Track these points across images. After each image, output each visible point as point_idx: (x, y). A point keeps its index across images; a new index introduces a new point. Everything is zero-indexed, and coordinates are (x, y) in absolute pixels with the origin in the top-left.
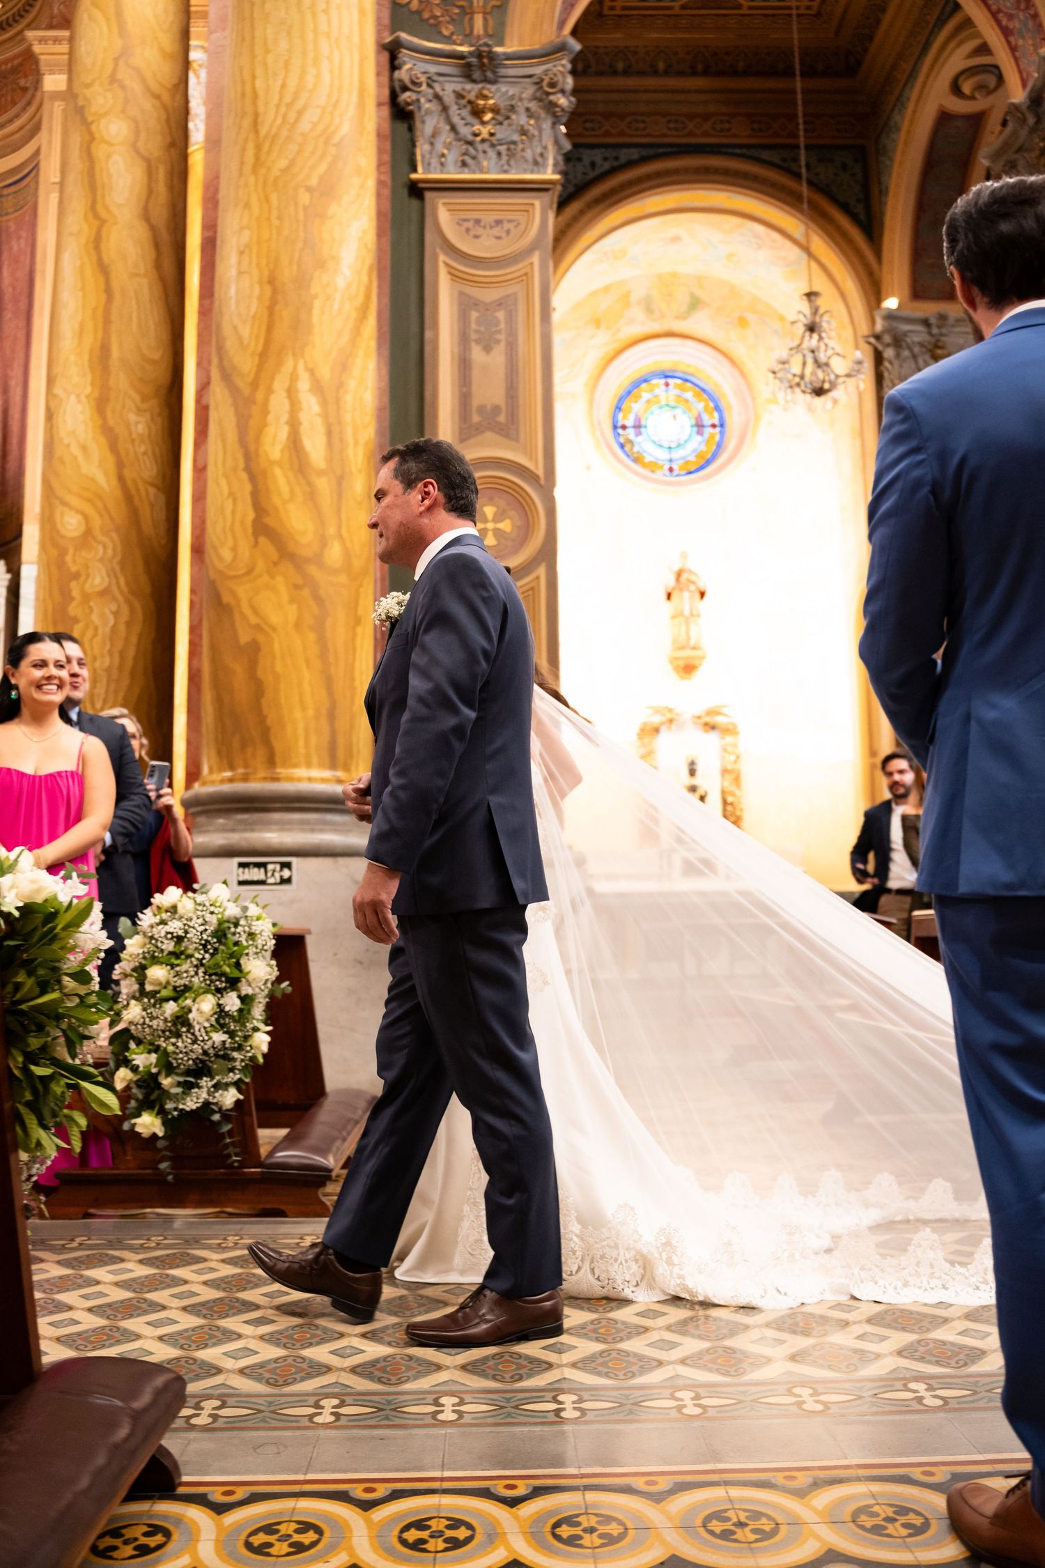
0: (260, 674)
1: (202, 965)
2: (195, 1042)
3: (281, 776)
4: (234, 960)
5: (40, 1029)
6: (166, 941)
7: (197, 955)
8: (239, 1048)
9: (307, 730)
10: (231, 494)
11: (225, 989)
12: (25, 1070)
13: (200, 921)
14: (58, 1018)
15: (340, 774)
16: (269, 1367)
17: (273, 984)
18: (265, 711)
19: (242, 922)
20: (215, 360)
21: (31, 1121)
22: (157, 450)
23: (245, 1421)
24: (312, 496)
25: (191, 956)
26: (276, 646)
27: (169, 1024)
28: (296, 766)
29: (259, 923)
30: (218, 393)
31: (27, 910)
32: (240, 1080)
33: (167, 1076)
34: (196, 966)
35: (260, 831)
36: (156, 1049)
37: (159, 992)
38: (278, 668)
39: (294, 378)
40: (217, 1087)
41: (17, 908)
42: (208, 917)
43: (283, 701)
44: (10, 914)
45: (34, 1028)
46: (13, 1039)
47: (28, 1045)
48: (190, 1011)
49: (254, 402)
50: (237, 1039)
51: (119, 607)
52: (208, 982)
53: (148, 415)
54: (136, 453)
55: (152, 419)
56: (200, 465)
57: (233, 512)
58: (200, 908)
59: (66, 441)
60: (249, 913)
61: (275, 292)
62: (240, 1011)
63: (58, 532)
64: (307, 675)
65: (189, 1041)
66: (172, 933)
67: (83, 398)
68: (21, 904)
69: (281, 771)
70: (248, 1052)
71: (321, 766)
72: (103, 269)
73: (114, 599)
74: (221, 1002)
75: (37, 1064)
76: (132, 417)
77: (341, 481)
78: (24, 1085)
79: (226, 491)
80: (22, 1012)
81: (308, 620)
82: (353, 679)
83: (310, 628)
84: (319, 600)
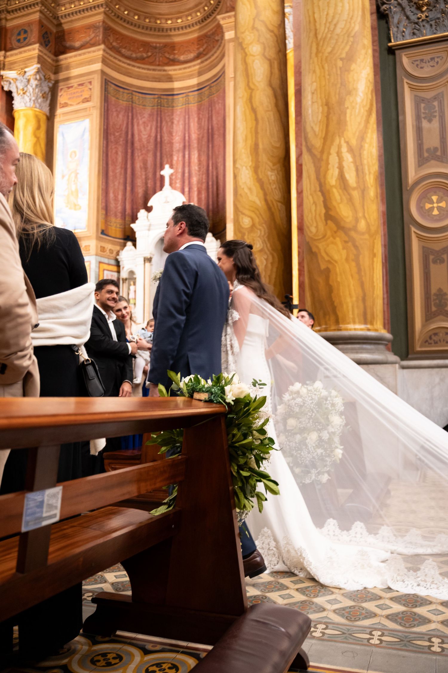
0: (331, 283)
1: (311, 418)
2: (309, 453)
3: (342, 328)
4: (325, 416)
5: (244, 454)
6: (295, 408)
7: (309, 414)
8: (329, 456)
9: (353, 307)
10: (314, 202)
11: (322, 429)
12: (238, 472)
13: (310, 398)
14: (252, 450)
15: (369, 326)
16: (347, 610)
17: (343, 426)
18: (334, 299)
19: (329, 399)
20: (304, 143)
21: (241, 496)
22: (281, 186)
23: (338, 637)
24: (351, 200)
25: (307, 414)
26: (338, 270)
27: (297, 445)
28: (349, 323)
29: (337, 399)
30: (306, 158)
31: (237, 401)
32: (329, 470)
33: (297, 468)
34: (309, 419)
36: (292, 456)
37: (293, 430)
38: (339, 279)
39: (340, 147)
40: (319, 473)
41: (233, 400)
42: (314, 396)
43: (341, 294)
44: (229, 403)
45: (241, 454)
46: (233, 458)
47: (239, 462)
48: (307, 439)
49: (322, 160)
50: (328, 452)
51: (268, 256)
52: (314, 426)
53: (276, 172)
54: (272, 189)
55: (278, 173)
56: (300, 191)
57: (315, 211)
58: (310, 392)
59: (242, 187)
60: (332, 395)
61: (329, 108)
62: (329, 439)
63: (241, 226)
64: (352, 282)
65: (306, 452)
66: (298, 404)
67: (248, 168)
68: (234, 399)
69: (342, 326)
70: (333, 458)
71: (360, 323)
72: (254, 110)
73: (266, 253)
74: (320, 435)
75: (243, 470)
76: (269, 173)
77: (363, 191)
78: (238, 479)
79: (312, 201)
80: (236, 447)
81: (352, 256)
82: (373, 282)
83: (353, 260)
84: (356, 247)
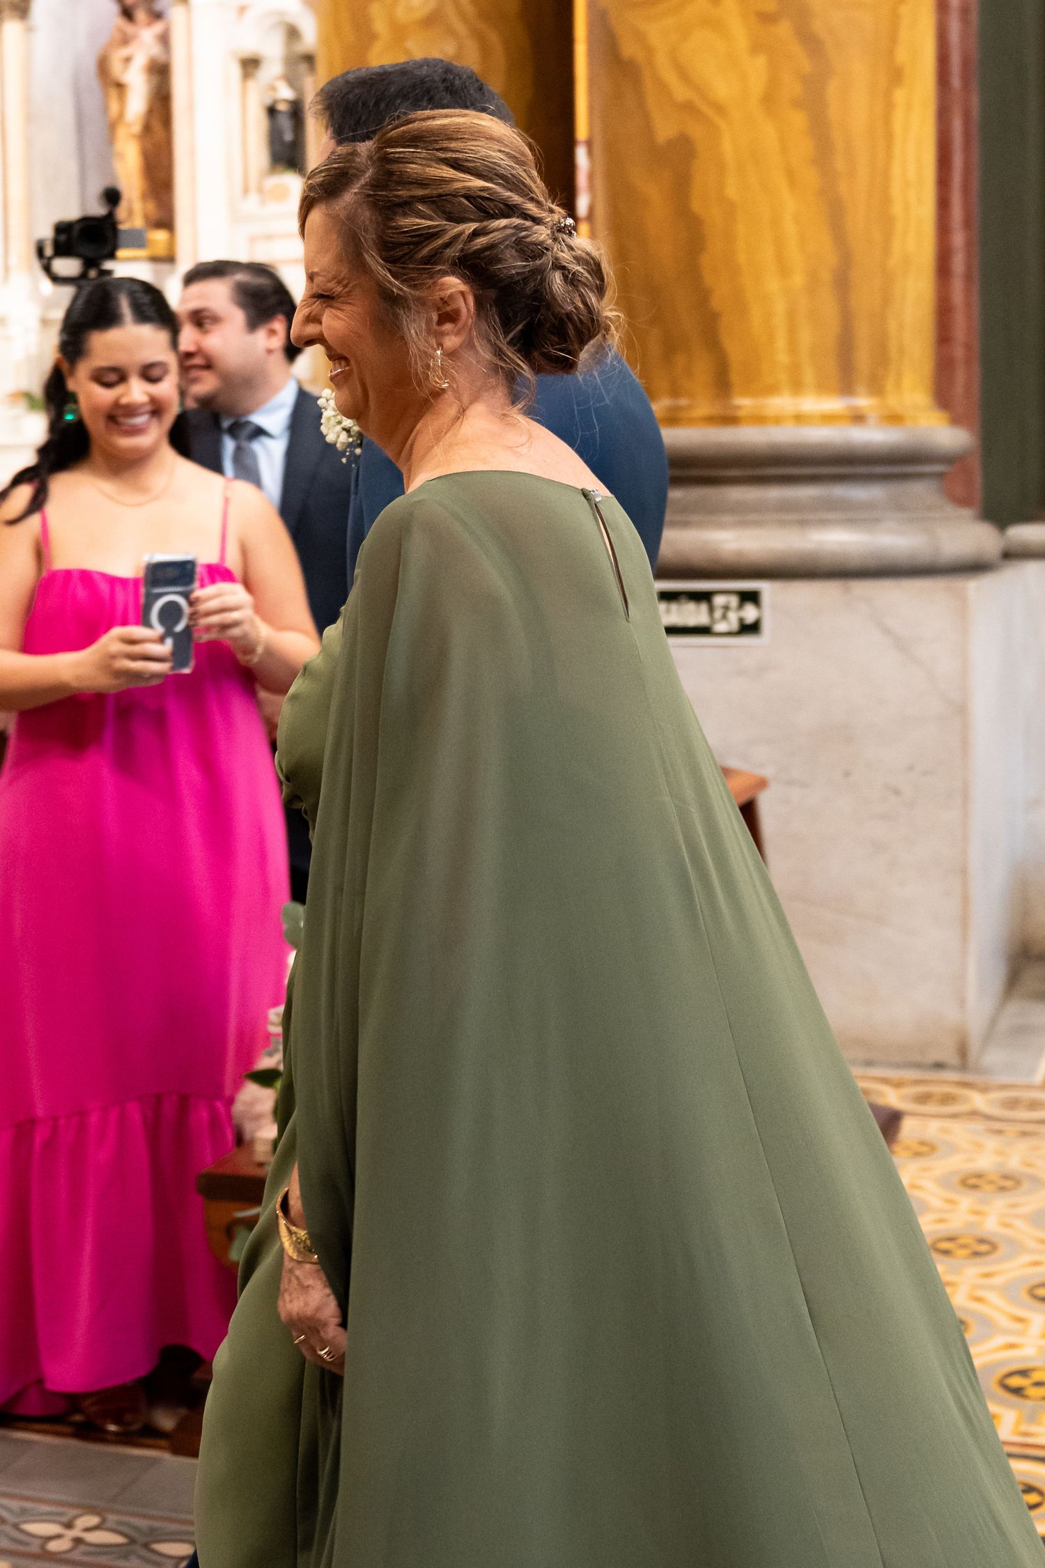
0: (696, 205)
3: (741, 413)
9: (791, 315)
15: (863, 402)
18: (709, 279)
26: (727, 147)
28: (772, 390)
35: (700, 525)
38: (732, 191)
43: (742, 258)
51: (460, 47)
64: (790, 204)
69: (744, 403)
71: (822, 388)
81: (792, 87)
82: (886, 200)
83: (797, 104)
84: (811, 42)
